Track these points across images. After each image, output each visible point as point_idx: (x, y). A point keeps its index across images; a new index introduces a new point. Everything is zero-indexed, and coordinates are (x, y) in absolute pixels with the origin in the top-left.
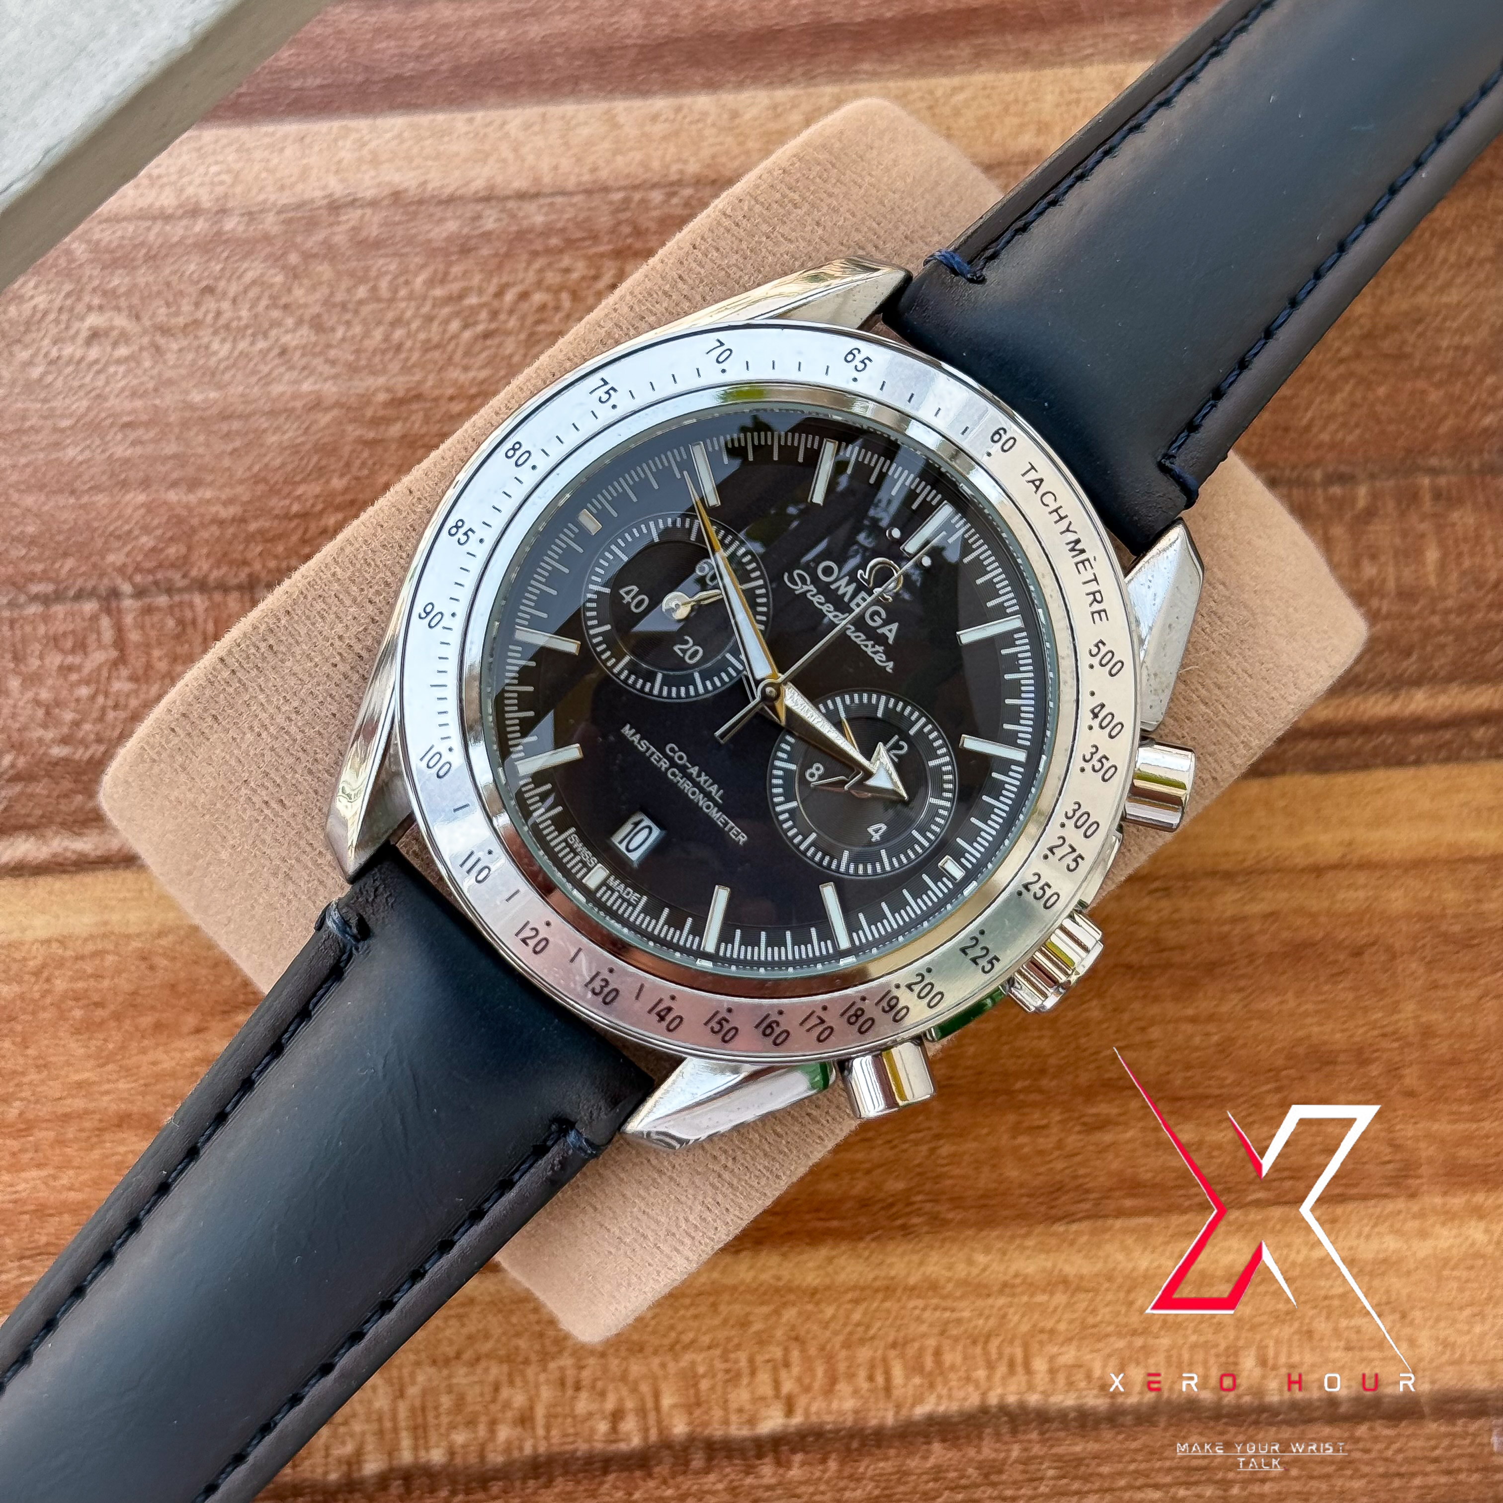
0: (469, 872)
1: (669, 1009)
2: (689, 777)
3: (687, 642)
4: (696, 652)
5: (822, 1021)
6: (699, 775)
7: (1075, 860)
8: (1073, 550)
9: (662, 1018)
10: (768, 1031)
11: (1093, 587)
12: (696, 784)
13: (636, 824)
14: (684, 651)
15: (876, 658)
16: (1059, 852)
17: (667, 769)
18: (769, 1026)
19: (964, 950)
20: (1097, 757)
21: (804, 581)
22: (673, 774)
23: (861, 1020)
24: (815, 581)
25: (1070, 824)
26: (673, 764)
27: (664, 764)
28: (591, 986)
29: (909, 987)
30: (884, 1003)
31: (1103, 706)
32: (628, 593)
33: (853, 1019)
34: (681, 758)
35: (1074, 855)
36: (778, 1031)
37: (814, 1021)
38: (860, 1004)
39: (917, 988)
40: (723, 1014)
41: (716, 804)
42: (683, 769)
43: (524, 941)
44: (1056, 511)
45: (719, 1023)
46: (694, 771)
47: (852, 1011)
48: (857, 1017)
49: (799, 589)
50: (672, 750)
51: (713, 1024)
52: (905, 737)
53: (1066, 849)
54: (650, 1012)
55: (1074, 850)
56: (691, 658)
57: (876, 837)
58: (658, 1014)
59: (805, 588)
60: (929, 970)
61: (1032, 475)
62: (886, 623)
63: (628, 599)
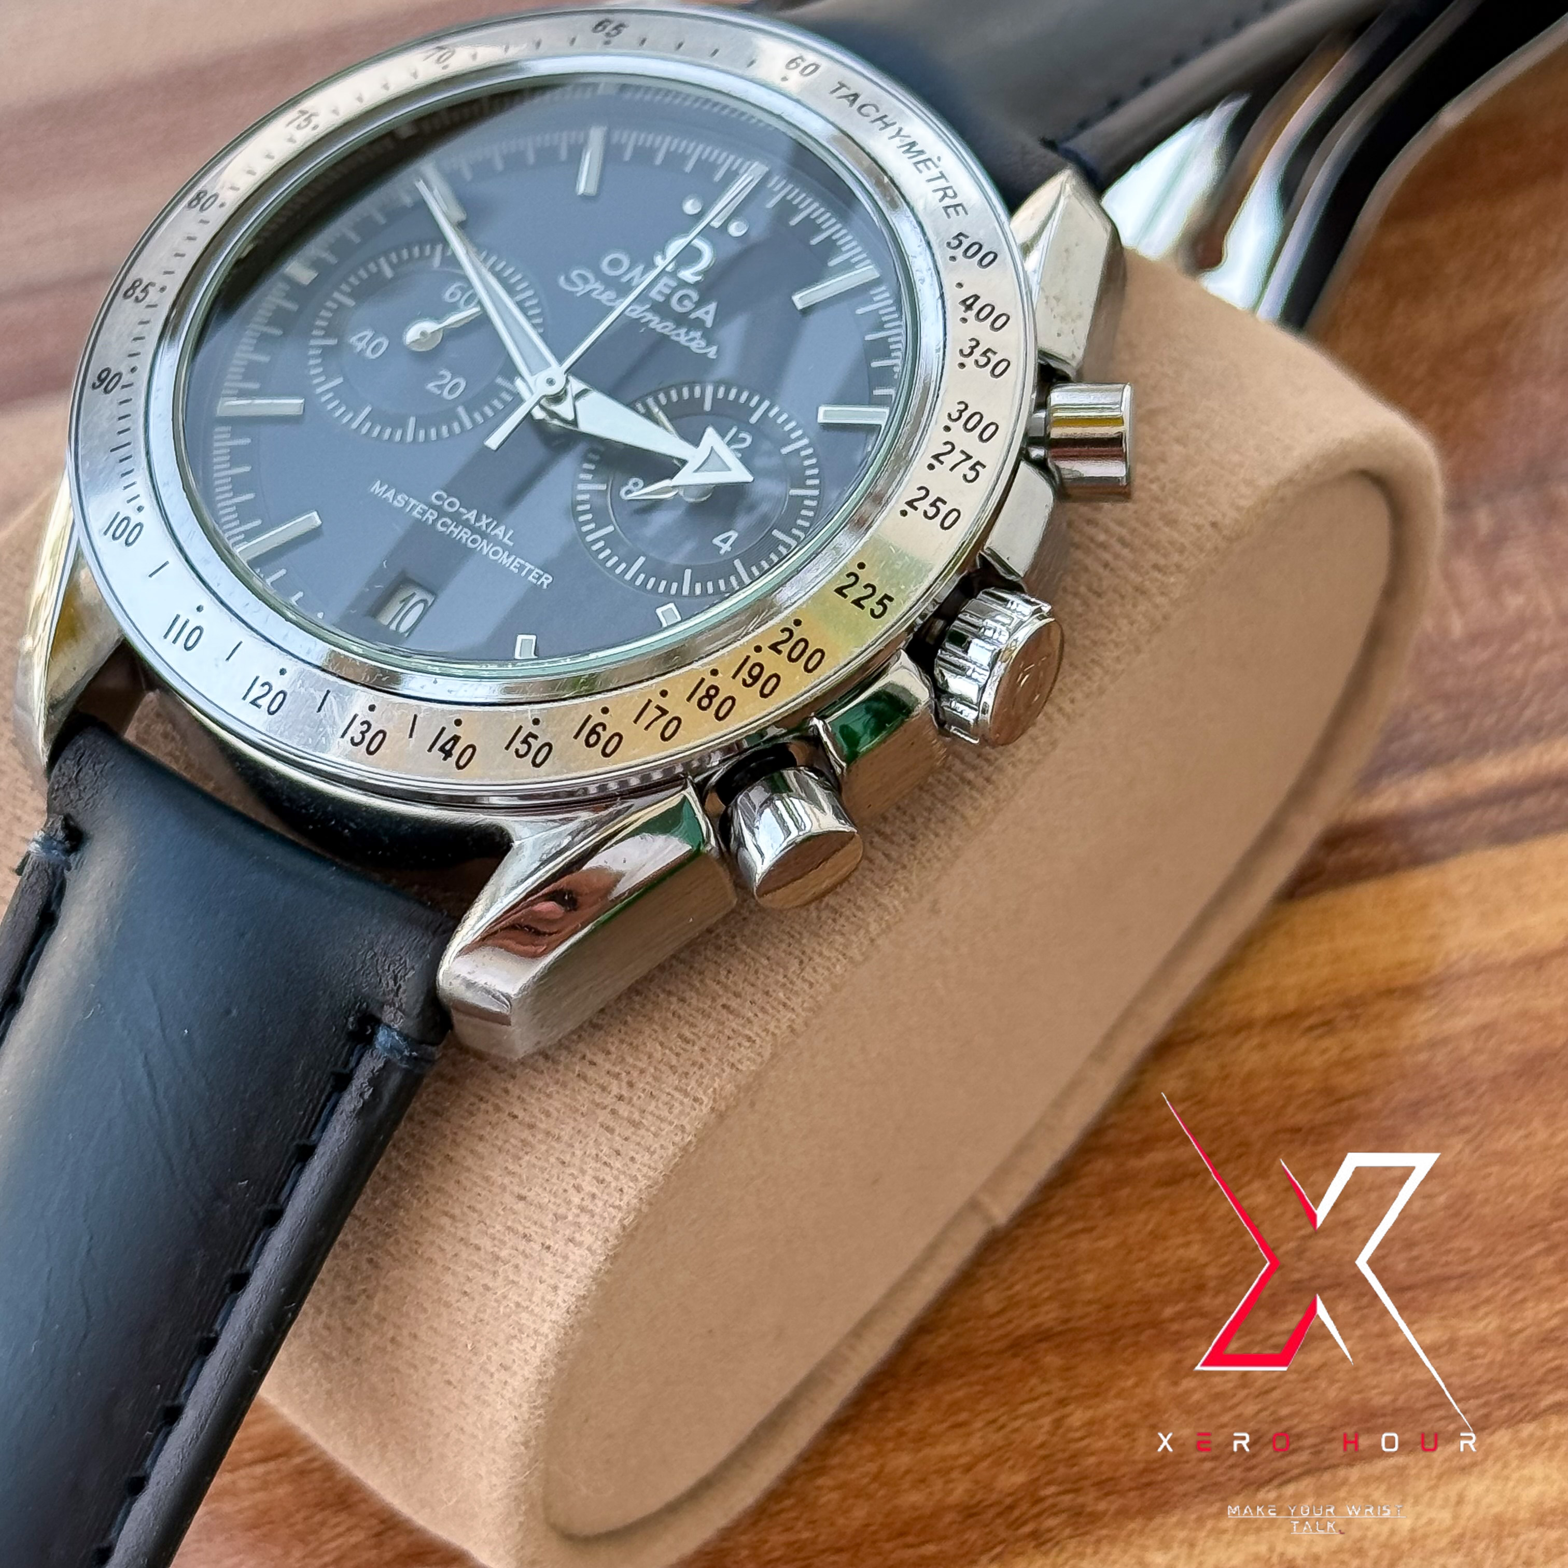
0: (174, 642)
1: (456, 739)
2: (466, 524)
3: (443, 377)
4: (456, 386)
5: (664, 712)
6: (478, 519)
7: (973, 468)
8: (908, 151)
9: (448, 754)
10: (593, 739)
11: (942, 183)
12: (474, 530)
13: (405, 601)
14: (441, 387)
15: (694, 346)
16: (949, 460)
17: (435, 521)
18: (593, 731)
19: (840, 591)
20: (978, 351)
21: (585, 280)
22: (443, 524)
23: (716, 702)
24: (600, 276)
25: (958, 426)
26: (441, 513)
27: (431, 516)
28: (348, 737)
29: (774, 647)
30: (744, 674)
31: (977, 298)
32: (360, 339)
33: (705, 702)
34: (451, 505)
35: (971, 463)
36: (605, 736)
37: (652, 713)
38: (710, 681)
39: (785, 648)
40: (529, 728)
41: (505, 547)
42: (456, 518)
43: (253, 702)
44: (881, 119)
45: (525, 741)
46: (472, 516)
47: (702, 692)
48: (711, 698)
49: (580, 289)
50: (438, 498)
51: (517, 744)
52: (744, 425)
53: (957, 456)
54: (430, 750)
55: (969, 457)
56: (450, 392)
57: (726, 548)
58: (442, 749)
59: (589, 287)
60: (798, 623)
61: (844, 91)
62: (699, 305)
63: (360, 346)
